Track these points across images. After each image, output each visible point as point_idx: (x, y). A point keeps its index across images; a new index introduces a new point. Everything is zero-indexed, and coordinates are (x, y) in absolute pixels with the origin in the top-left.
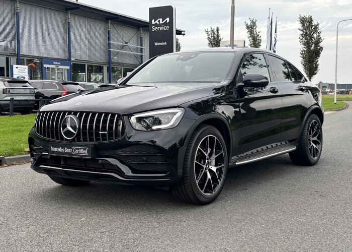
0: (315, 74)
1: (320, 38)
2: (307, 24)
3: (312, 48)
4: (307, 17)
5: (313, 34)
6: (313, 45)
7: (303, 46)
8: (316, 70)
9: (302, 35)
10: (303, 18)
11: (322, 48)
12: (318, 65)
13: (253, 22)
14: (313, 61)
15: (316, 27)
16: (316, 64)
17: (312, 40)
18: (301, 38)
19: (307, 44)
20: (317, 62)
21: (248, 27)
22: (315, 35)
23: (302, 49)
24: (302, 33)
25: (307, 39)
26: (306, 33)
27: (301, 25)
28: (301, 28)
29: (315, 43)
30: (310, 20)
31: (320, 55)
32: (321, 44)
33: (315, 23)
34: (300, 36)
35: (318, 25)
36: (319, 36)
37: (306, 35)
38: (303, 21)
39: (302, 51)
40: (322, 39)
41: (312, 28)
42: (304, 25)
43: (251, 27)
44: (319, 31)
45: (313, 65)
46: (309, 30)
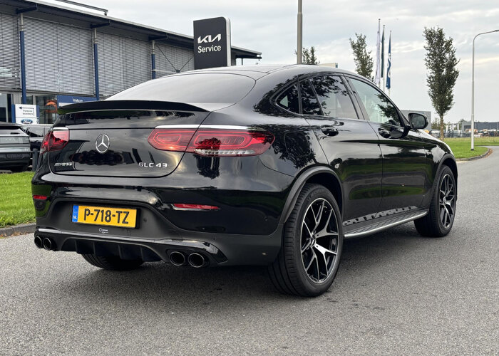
0: (449, 109)
1: (455, 59)
2: (435, 40)
3: (444, 73)
4: (436, 30)
5: (444, 54)
6: (445, 70)
7: (430, 71)
8: (449, 104)
9: (429, 55)
10: (430, 32)
11: (457, 73)
12: (452, 97)
13: (360, 39)
14: (445, 91)
15: (449, 43)
16: (449, 95)
17: (443, 62)
18: (428, 59)
19: (437, 68)
20: (451, 92)
21: (354, 47)
22: (447, 55)
23: (429, 75)
24: (429, 52)
25: (436, 61)
26: (435, 53)
27: (427, 41)
28: (427, 46)
29: (447, 66)
30: (440, 35)
31: (455, 82)
32: (456, 68)
33: (446, 38)
34: (426, 57)
35: (451, 41)
36: (453, 56)
37: (435, 54)
38: (430, 36)
39: (430, 78)
40: (458, 60)
41: (442, 45)
42: (431, 41)
43: (359, 46)
44: (452, 49)
45: (445, 97)
46: (439, 48)
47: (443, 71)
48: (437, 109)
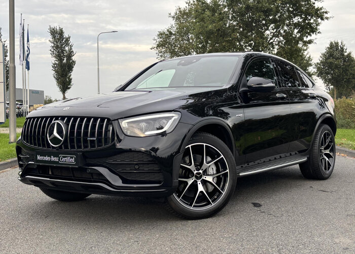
0: (69, 88)
1: (72, 52)
2: (58, 36)
3: (65, 61)
4: (58, 29)
5: (64, 47)
6: (65, 59)
7: (54, 59)
8: (69, 84)
9: (53, 47)
10: (53, 29)
11: (74, 62)
12: (71, 80)
14: (66, 75)
15: (68, 40)
16: (69, 78)
17: (63, 53)
18: (52, 50)
19: (59, 57)
20: (70, 76)
22: (67, 48)
23: (53, 62)
24: (53, 45)
25: (58, 52)
26: (58, 46)
27: (51, 36)
28: (51, 40)
29: (67, 56)
30: (61, 33)
31: (73, 69)
32: (74, 58)
33: (66, 35)
34: (51, 48)
35: (69, 38)
36: (71, 49)
37: (57, 47)
38: (53, 32)
39: (54, 64)
40: (75, 52)
41: (63, 40)
42: (54, 37)
44: (70, 44)
45: (66, 79)
46: (61, 42)
47: (64, 60)
48: (60, 88)
